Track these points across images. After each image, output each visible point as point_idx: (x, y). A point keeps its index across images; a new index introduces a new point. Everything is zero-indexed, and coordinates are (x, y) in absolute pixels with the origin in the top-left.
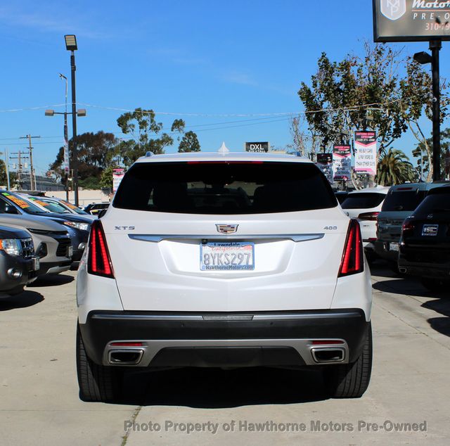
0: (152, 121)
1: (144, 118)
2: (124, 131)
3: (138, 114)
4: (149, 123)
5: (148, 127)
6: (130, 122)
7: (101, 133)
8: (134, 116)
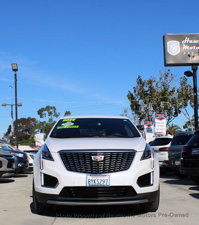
0: (55, 112)
1: (51, 110)
2: (41, 117)
3: (48, 108)
4: (53, 113)
5: (53, 115)
6: (44, 113)
7: (29, 118)
8: (45, 110)
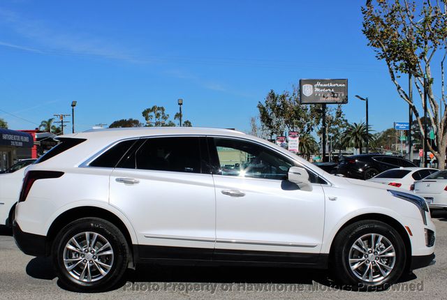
0: (163, 113)
1: (158, 112)
2: (146, 119)
3: (153, 109)
4: (161, 115)
5: (161, 117)
6: (150, 114)
7: (131, 120)
8: (152, 111)
